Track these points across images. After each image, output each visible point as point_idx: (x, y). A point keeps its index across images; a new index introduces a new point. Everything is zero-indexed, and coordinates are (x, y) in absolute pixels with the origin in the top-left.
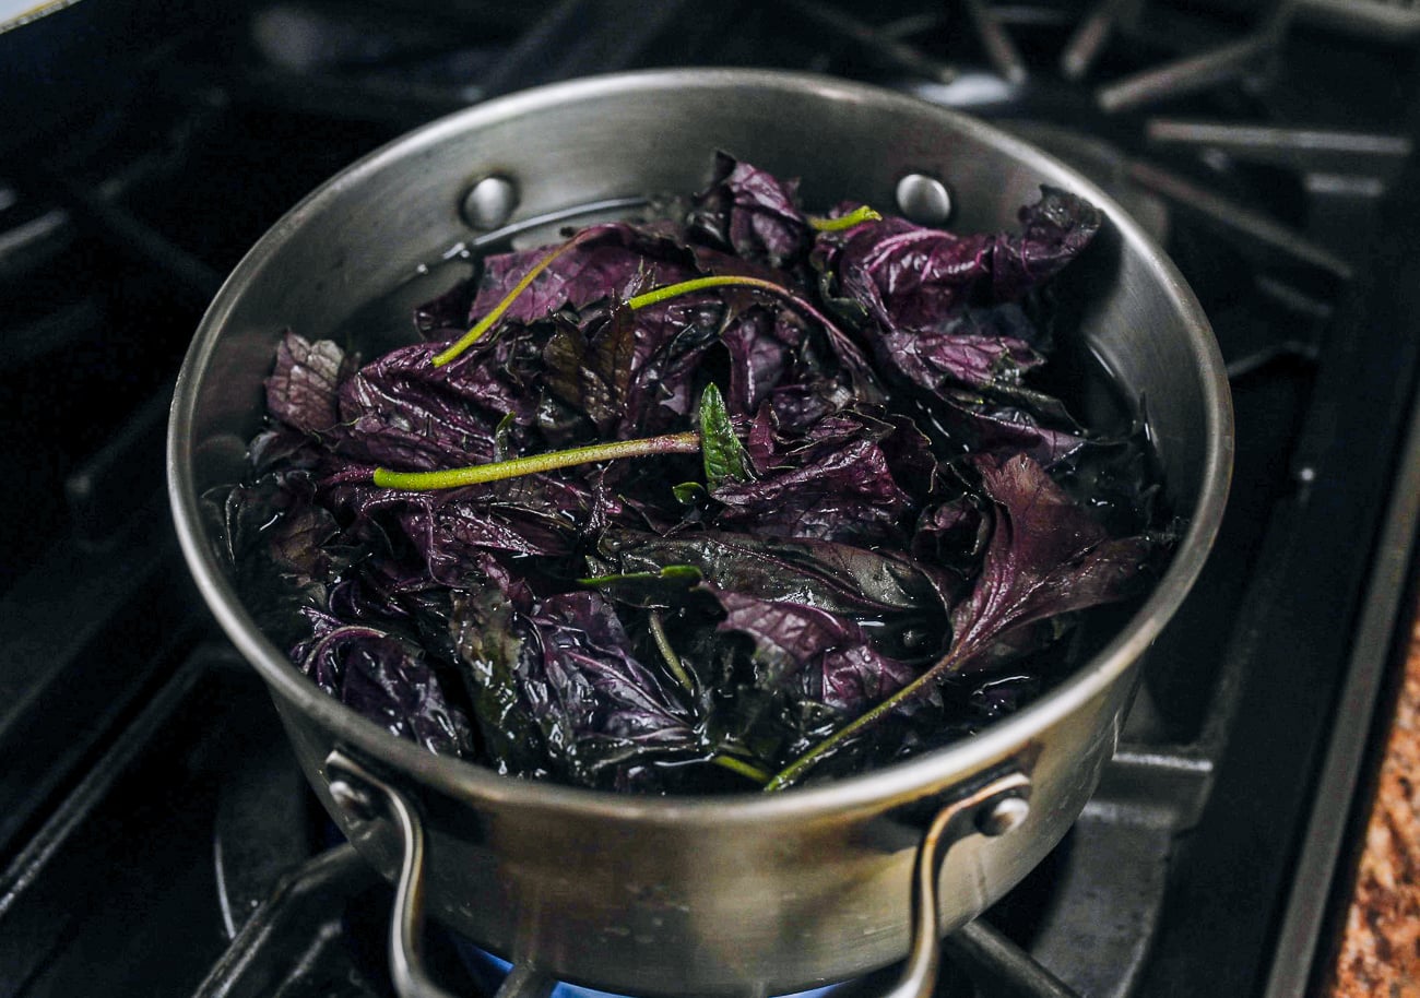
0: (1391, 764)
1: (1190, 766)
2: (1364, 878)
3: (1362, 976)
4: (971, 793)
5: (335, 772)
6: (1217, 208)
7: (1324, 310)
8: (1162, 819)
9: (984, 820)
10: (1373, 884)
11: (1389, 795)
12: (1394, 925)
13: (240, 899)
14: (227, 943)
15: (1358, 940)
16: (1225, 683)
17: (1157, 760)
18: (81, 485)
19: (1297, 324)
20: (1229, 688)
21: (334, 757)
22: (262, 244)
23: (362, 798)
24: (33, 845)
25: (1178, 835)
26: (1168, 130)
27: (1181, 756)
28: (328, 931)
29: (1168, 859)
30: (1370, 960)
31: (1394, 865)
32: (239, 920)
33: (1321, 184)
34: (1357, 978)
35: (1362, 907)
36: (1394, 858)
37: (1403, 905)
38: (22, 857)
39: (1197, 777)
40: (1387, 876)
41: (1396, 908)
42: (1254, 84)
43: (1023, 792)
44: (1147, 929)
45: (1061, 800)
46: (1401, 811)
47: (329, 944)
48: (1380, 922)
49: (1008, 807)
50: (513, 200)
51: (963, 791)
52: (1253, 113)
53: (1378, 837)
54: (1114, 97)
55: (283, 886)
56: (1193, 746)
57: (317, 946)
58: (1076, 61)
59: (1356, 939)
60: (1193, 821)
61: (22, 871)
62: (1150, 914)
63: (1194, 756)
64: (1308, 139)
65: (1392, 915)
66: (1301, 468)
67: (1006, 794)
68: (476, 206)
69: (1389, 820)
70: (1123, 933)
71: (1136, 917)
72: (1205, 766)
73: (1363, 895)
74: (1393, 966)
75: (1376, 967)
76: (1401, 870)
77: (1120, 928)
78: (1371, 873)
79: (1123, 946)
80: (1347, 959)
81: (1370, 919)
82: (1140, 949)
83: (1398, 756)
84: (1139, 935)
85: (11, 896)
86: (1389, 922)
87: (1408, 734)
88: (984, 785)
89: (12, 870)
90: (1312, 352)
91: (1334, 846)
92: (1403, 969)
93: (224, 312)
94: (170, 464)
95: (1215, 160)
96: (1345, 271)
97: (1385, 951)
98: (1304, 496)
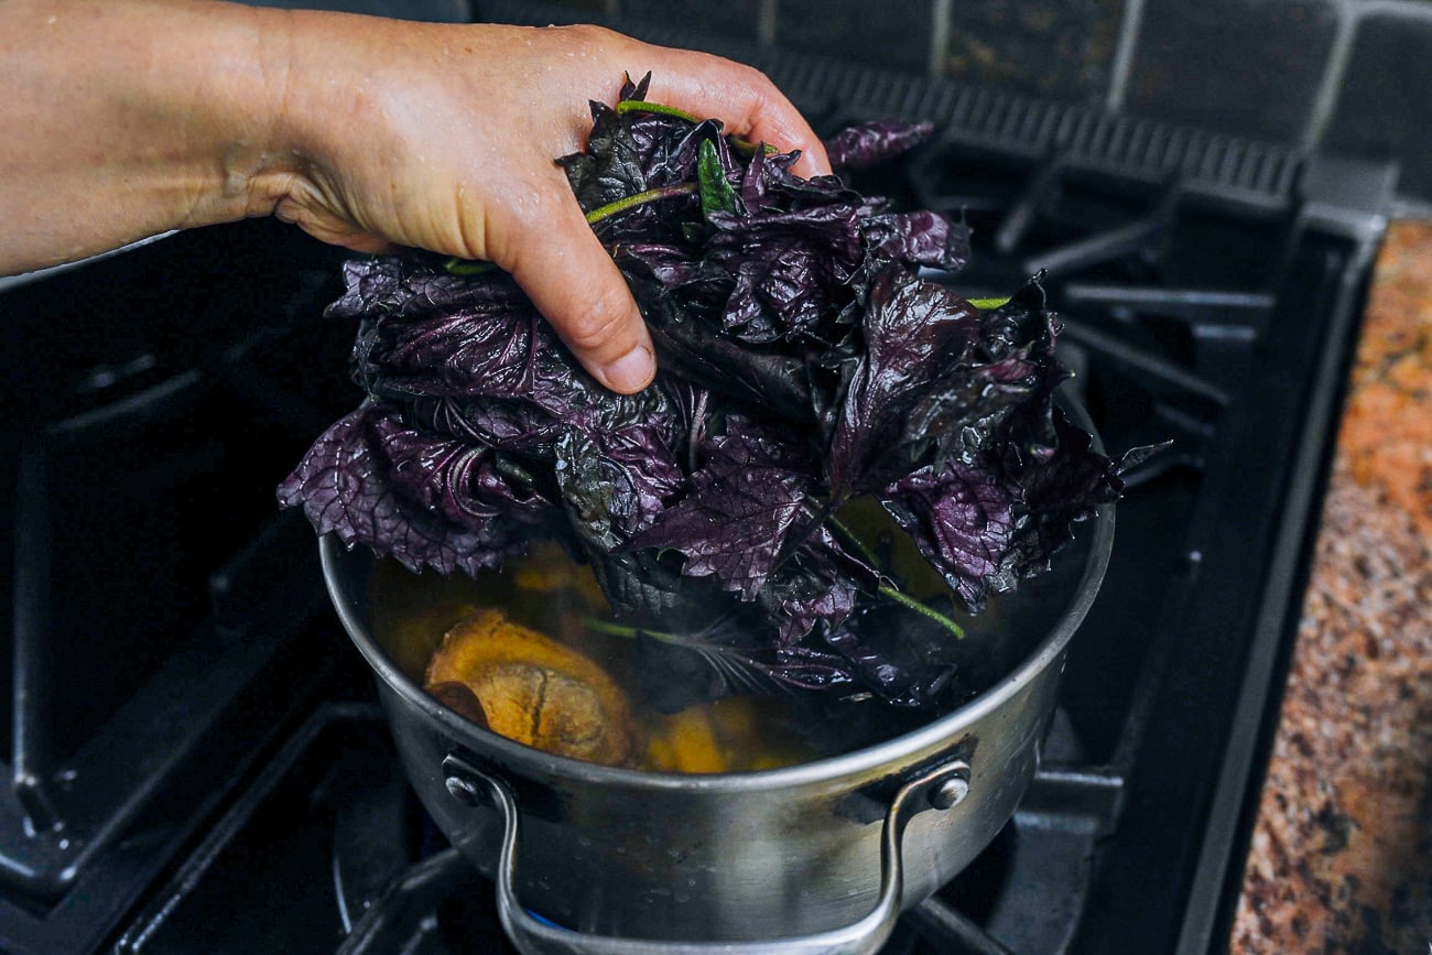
0: (1270, 784)
1: (1105, 782)
2: (1250, 872)
3: (1249, 948)
4: (924, 775)
5: (449, 770)
6: (1122, 352)
7: (1208, 430)
8: (1088, 826)
9: (934, 797)
10: (1257, 877)
11: (1268, 808)
12: (1275, 909)
13: (356, 902)
14: (345, 937)
15: (1246, 920)
16: (1132, 718)
17: (1079, 778)
18: (221, 583)
19: (1187, 441)
20: (1134, 723)
21: (448, 758)
24: (192, 860)
25: (1100, 841)
26: (1080, 292)
27: (1097, 774)
28: (428, 924)
29: (1092, 858)
30: (1255, 936)
31: (1274, 862)
32: (354, 918)
33: (1204, 331)
34: (1246, 951)
35: (1249, 895)
36: (1273, 856)
37: (1281, 893)
38: (185, 868)
39: (1111, 790)
40: (1267, 870)
41: (1276, 895)
42: (1151, 256)
43: (964, 775)
44: (1077, 913)
45: (997, 791)
46: (1278, 821)
47: (428, 935)
48: (1263, 906)
49: (951, 785)
51: (917, 774)
52: (1152, 278)
53: (1260, 840)
54: (1035, 268)
55: (393, 886)
56: (1107, 767)
57: (418, 937)
58: (1007, 239)
59: (1245, 921)
60: (1112, 828)
61: (185, 878)
62: (1078, 900)
63: (1108, 774)
64: (1193, 297)
65: (1272, 900)
66: (1192, 550)
67: (950, 776)
69: (1268, 827)
70: (1058, 915)
71: (1067, 903)
72: (1117, 782)
73: (1249, 886)
74: (1274, 940)
75: (1260, 942)
76: (1279, 864)
77: (1054, 911)
78: (1256, 869)
79: (1055, 926)
80: (1237, 936)
81: (1255, 904)
83: (1275, 778)
84: (1069, 915)
85: (177, 897)
86: (1269, 906)
87: (1283, 760)
88: (934, 769)
89: (179, 876)
90: (1200, 463)
91: (1226, 849)
92: (1282, 942)
95: (1122, 314)
96: (1222, 397)
97: (1267, 929)
98: (1194, 575)
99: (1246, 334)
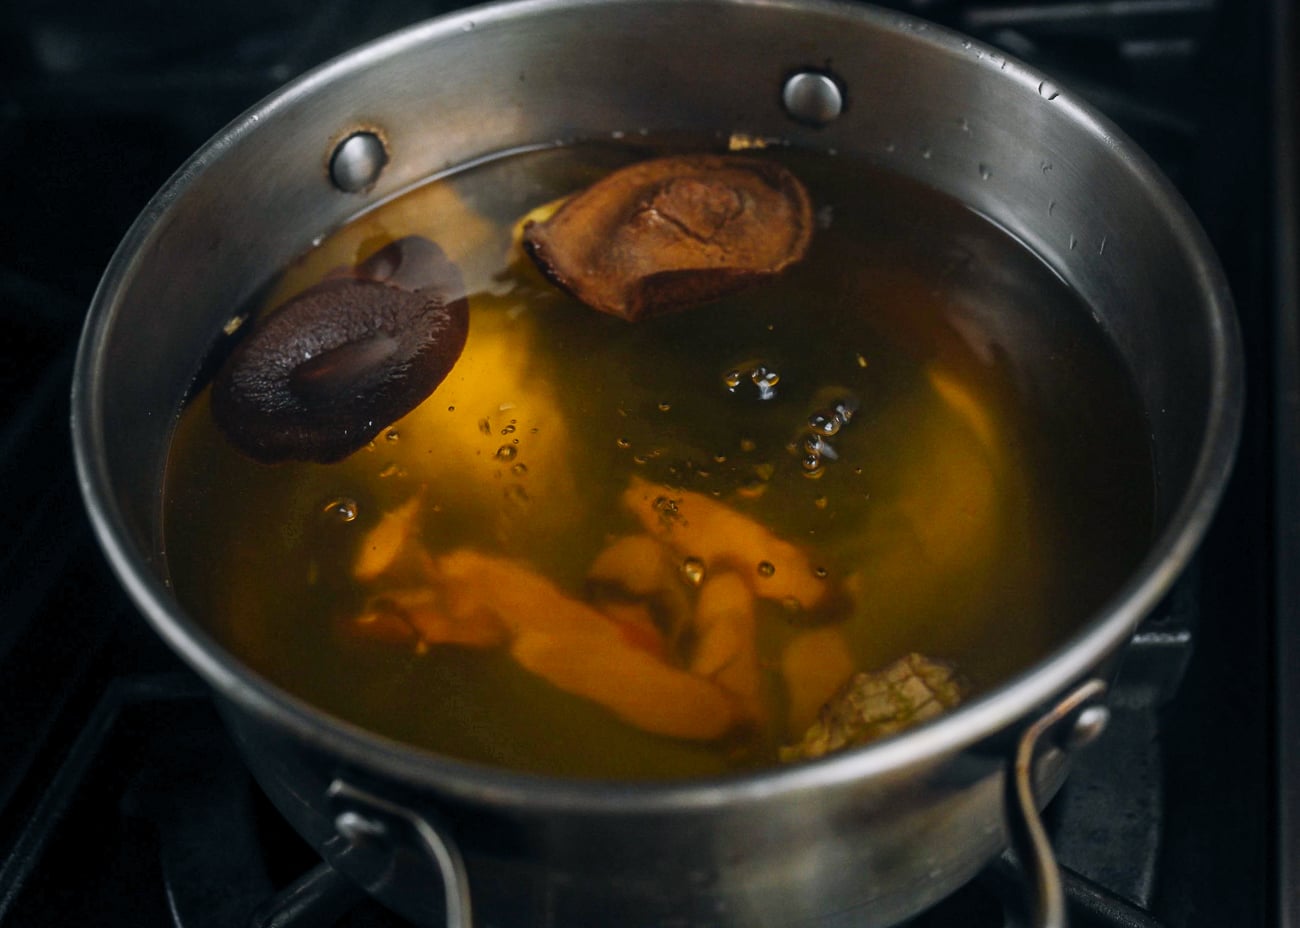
1: (1168, 639)
5: (342, 805)
8: (1143, 697)
21: (337, 787)
22: (134, 232)
23: (377, 828)
25: (1163, 711)
27: (1158, 630)
39: (1176, 649)
49: (1090, 716)
50: (380, 158)
56: (1168, 619)
60: (1175, 691)
62: (1154, 796)
63: (1171, 629)
68: (346, 166)
70: (1135, 822)
71: (1143, 802)
72: (1184, 637)
77: (1130, 816)
79: (1138, 835)
82: (1154, 835)
84: (1149, 820)
93: (108, 312)
94: (86, 487)
99: (1182, 46)
